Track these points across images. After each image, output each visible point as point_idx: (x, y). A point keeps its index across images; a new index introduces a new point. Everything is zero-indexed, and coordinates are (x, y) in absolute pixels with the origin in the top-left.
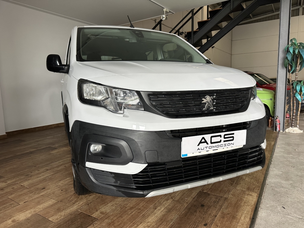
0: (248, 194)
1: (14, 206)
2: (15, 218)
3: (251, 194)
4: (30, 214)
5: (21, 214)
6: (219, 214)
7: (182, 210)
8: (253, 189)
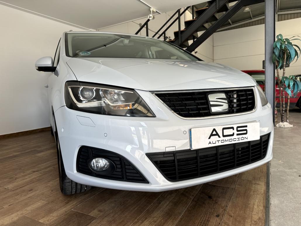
0: (255, 184)
3: (258, 183)
6: (230, 204)
7: (189, 203)
8: (259, 179)
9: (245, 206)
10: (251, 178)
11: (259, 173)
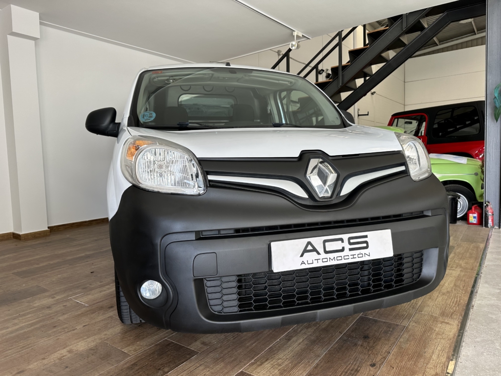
0: (442, 322)
1: (69, 332)
2: (71, 347)
3: (448, 322)
4: (94, 342)
5: (81, 342)
6: (395, 350)
7: (332, 344)
8: (451, 315)
9: (418, 355)
10: (437, 313)
11: (454, 305)
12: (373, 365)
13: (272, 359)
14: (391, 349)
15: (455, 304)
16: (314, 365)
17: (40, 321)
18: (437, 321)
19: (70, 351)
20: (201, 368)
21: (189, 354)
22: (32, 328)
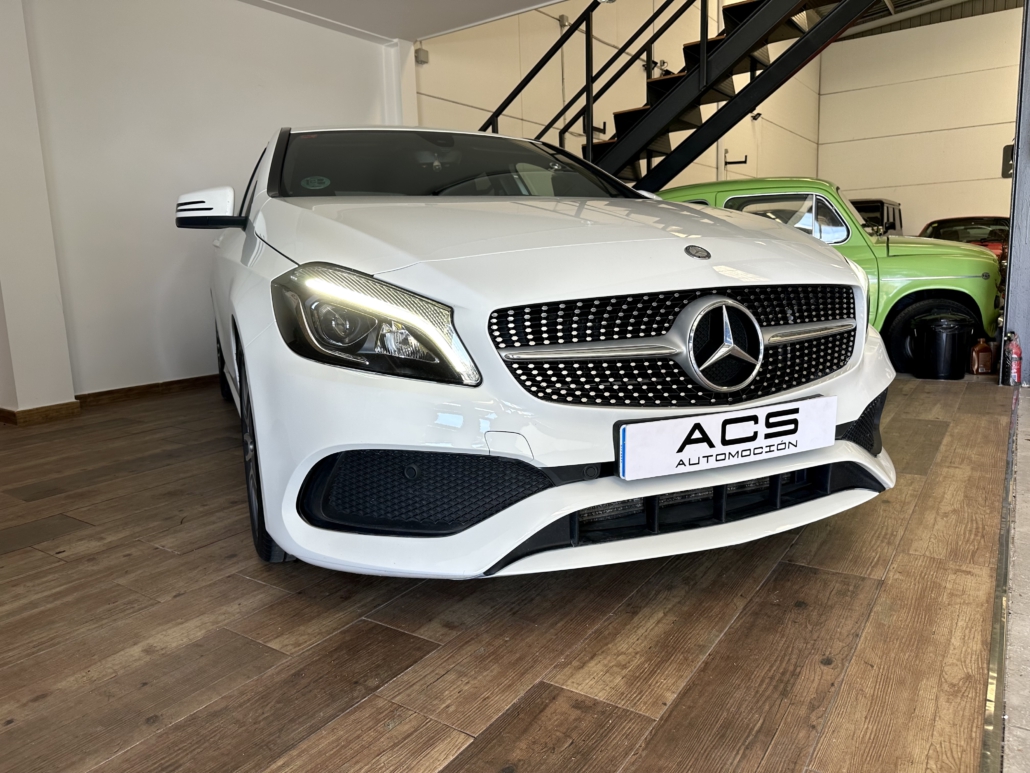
0: (956, 572)
1: (142, 609)
2: (151, 641)
3: (968, 569)
4: (201, 630)
5: (173, 630)
6: (869, 629)
7: (730, 619)
8: (973, 556)
9: (921, 640)
10: (941, 553)
11: (972, 537)
12: (827, 662)
13: (604, 655)
14: (859, 627)
15: (976, 535)
16: (699, 664)
17: (75, 589)
18: (944, 569)
19: (149, 651)
20: (451, 677)
21: (419, 649)
22: (58, 603)
